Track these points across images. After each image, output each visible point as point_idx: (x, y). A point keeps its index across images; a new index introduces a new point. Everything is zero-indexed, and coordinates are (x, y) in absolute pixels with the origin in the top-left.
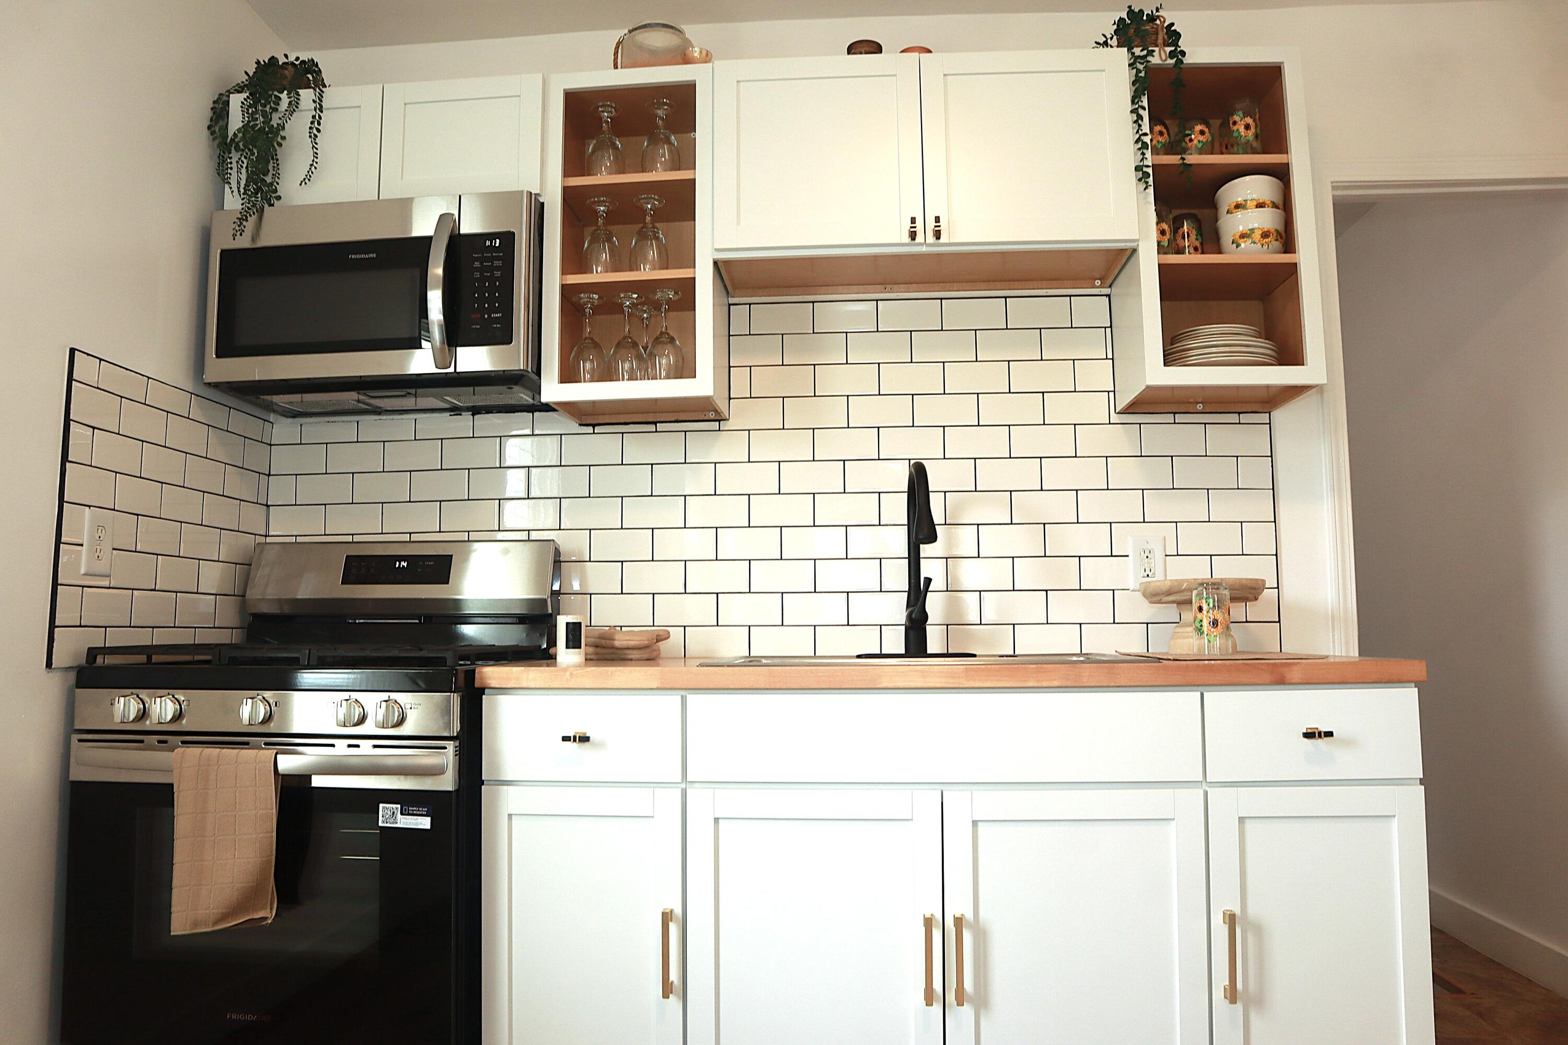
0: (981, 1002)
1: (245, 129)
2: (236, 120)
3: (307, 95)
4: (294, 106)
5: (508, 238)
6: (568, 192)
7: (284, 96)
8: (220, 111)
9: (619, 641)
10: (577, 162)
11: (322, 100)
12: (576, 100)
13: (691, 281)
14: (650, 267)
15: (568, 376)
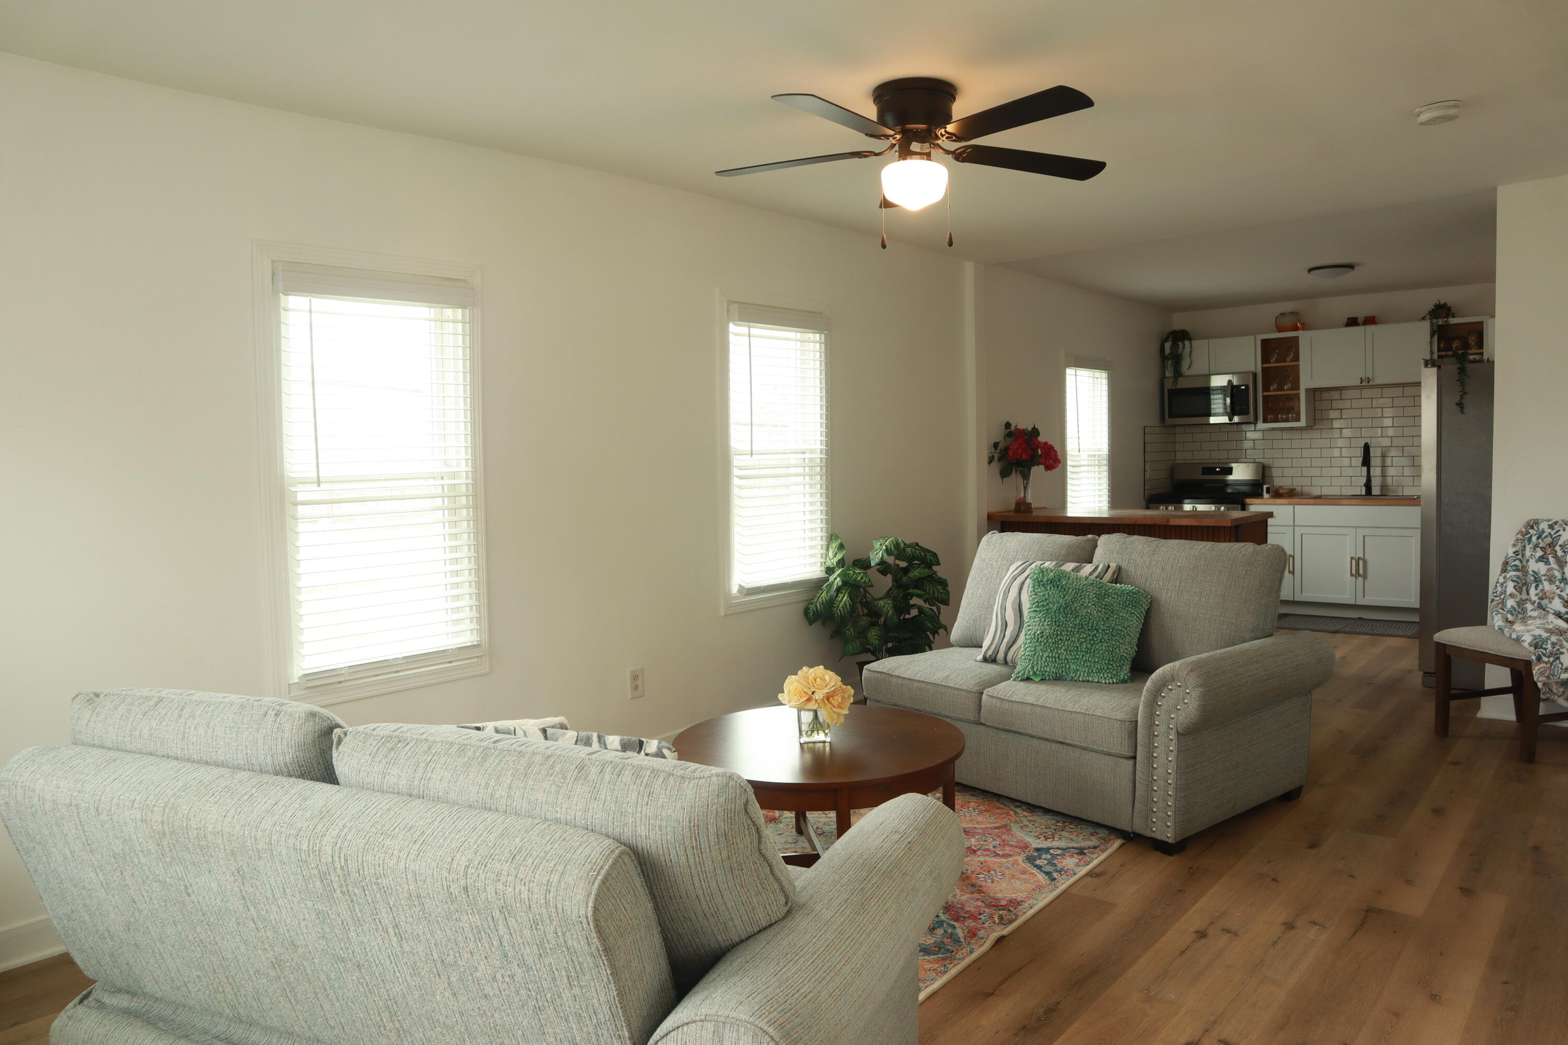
0: (1365, 577)
1: (1171, 353)
2: (1167, 351)
3: (1187, 343)
4: (1184, 347)
5: (1247, 386)
6: (1263, 369)
7: (1180, 343)
8: (1162, 349)
9: (1281, 491)
10: (1265, 359)
11: (1191, 344)
12: (1265, 342)
13: (1299, 394)
14: (1287, 390)
15: (1265, 421)
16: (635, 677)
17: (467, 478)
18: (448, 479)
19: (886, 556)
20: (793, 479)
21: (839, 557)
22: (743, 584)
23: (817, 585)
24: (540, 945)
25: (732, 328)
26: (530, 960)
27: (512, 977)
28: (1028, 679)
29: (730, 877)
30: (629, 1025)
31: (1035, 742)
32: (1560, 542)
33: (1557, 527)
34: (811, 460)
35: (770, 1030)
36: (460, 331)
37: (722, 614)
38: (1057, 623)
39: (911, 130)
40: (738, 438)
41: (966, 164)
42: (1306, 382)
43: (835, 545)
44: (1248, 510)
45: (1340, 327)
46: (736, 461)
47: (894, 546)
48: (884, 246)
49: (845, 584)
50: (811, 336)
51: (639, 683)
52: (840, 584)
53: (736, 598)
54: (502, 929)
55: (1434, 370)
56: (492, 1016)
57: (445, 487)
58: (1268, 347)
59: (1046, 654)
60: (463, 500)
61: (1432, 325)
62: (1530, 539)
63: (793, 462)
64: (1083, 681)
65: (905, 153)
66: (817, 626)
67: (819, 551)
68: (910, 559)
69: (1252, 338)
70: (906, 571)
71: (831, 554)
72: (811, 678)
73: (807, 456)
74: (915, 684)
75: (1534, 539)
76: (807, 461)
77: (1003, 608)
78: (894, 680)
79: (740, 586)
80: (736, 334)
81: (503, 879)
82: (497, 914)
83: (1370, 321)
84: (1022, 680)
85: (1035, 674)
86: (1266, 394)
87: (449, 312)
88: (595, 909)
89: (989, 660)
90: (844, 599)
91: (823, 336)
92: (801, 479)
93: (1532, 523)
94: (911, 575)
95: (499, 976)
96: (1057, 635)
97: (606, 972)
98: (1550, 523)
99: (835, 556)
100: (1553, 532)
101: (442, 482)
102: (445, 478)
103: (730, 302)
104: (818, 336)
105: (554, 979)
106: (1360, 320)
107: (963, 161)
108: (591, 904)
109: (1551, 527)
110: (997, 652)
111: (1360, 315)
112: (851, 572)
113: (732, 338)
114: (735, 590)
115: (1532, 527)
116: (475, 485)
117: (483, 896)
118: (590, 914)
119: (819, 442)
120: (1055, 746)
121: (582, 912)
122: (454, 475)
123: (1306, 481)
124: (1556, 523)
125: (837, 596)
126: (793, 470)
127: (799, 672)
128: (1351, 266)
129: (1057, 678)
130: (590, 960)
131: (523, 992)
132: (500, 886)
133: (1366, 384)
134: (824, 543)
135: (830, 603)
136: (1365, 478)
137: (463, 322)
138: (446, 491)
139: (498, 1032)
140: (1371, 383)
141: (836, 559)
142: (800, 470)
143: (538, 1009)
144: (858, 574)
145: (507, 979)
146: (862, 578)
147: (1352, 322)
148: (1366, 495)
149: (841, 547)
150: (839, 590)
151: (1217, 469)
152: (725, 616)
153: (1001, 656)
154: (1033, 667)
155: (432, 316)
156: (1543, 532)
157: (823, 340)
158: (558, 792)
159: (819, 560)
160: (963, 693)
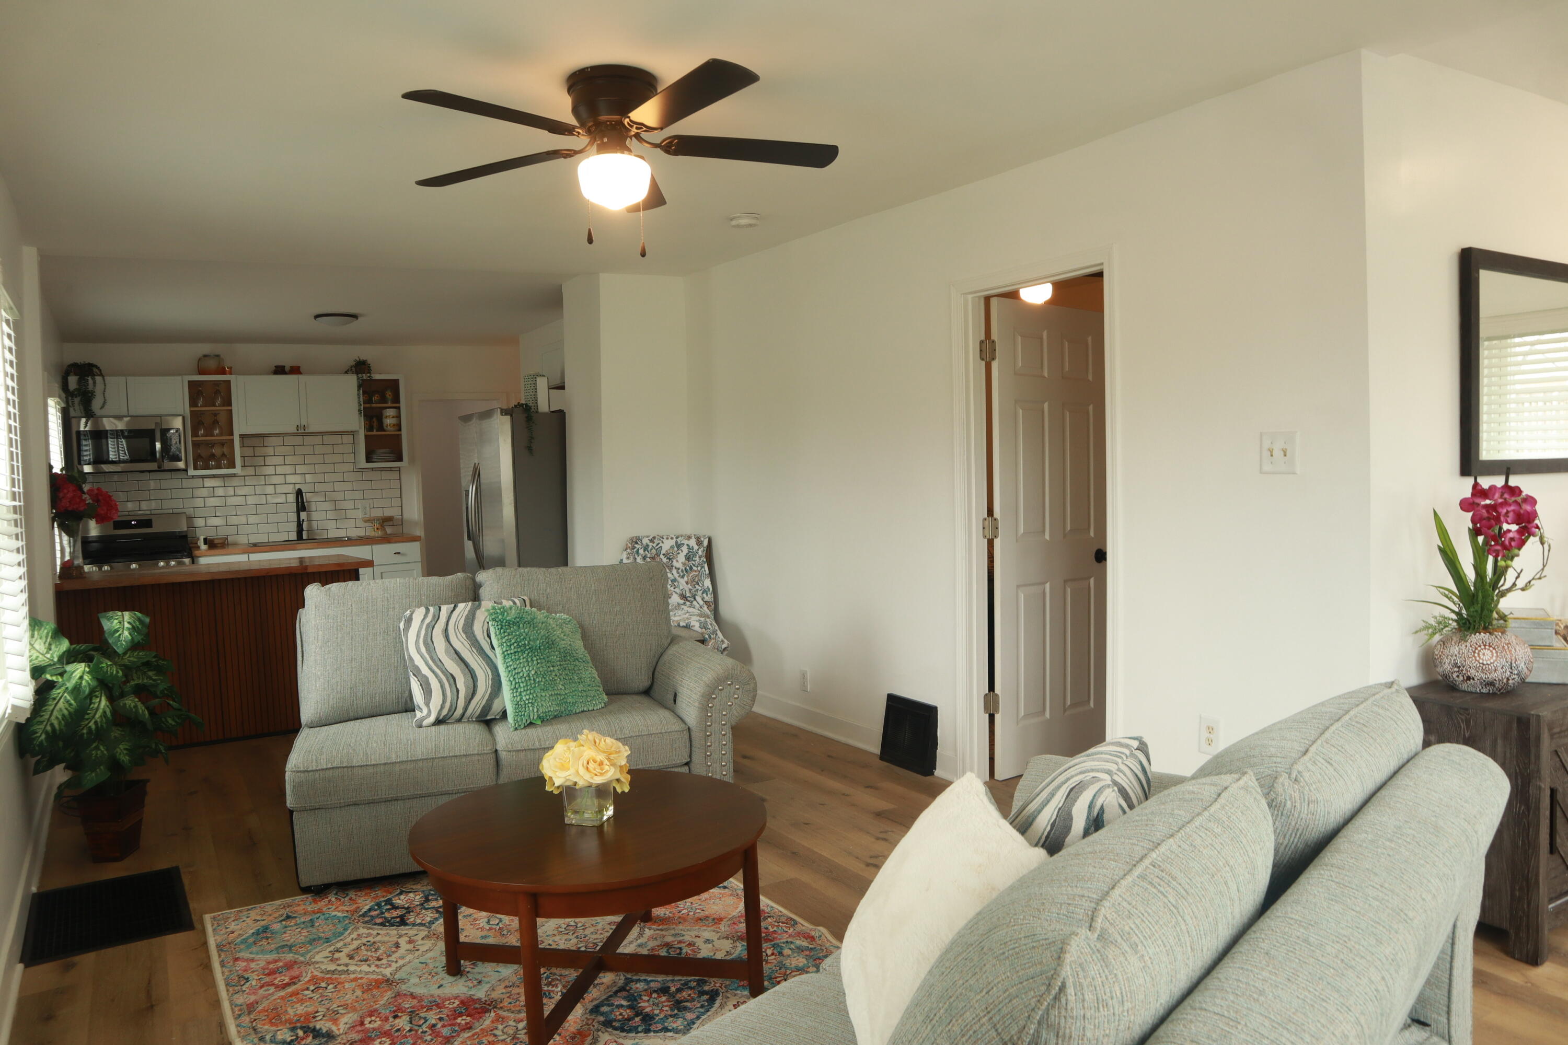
1: (76, 389)
2: (72, 386)
3: (99, 379)
4: (95, 383)
6: (192, 412)
7: (90, 378)
8: (66, 384)
9: (216, 542)
10: (193, 403)
11: (104, 381)
12: (192, 384)
13: (233, 440)
14: (217, 435)
15: (195, 468)
32: (663, 552)
33: (656, 541)
42: (239, 428)
44: (197, 563)
45: (268, 374)
55: (507, 419)
58: (196, 390)
61: (358, 379)
62: (638, 552)
69: (179, 378)
75: (641, 551)
83: (296, 370)
86: (195, 439)
93: (634, 540)
98: (650, 538)
100: (654, 545)
106: (287, 369)
109: (651, 541)
111: (288, 364)
115: (636, 543)
123: (232, 530)
124: (654, 538)
128: (355, 316)
133: (302, 432)
136: (295, 524)
140: (307, 431)
147: (279, 370)
148: (298, 540)
151: (133, 523)
156: (648, 545)
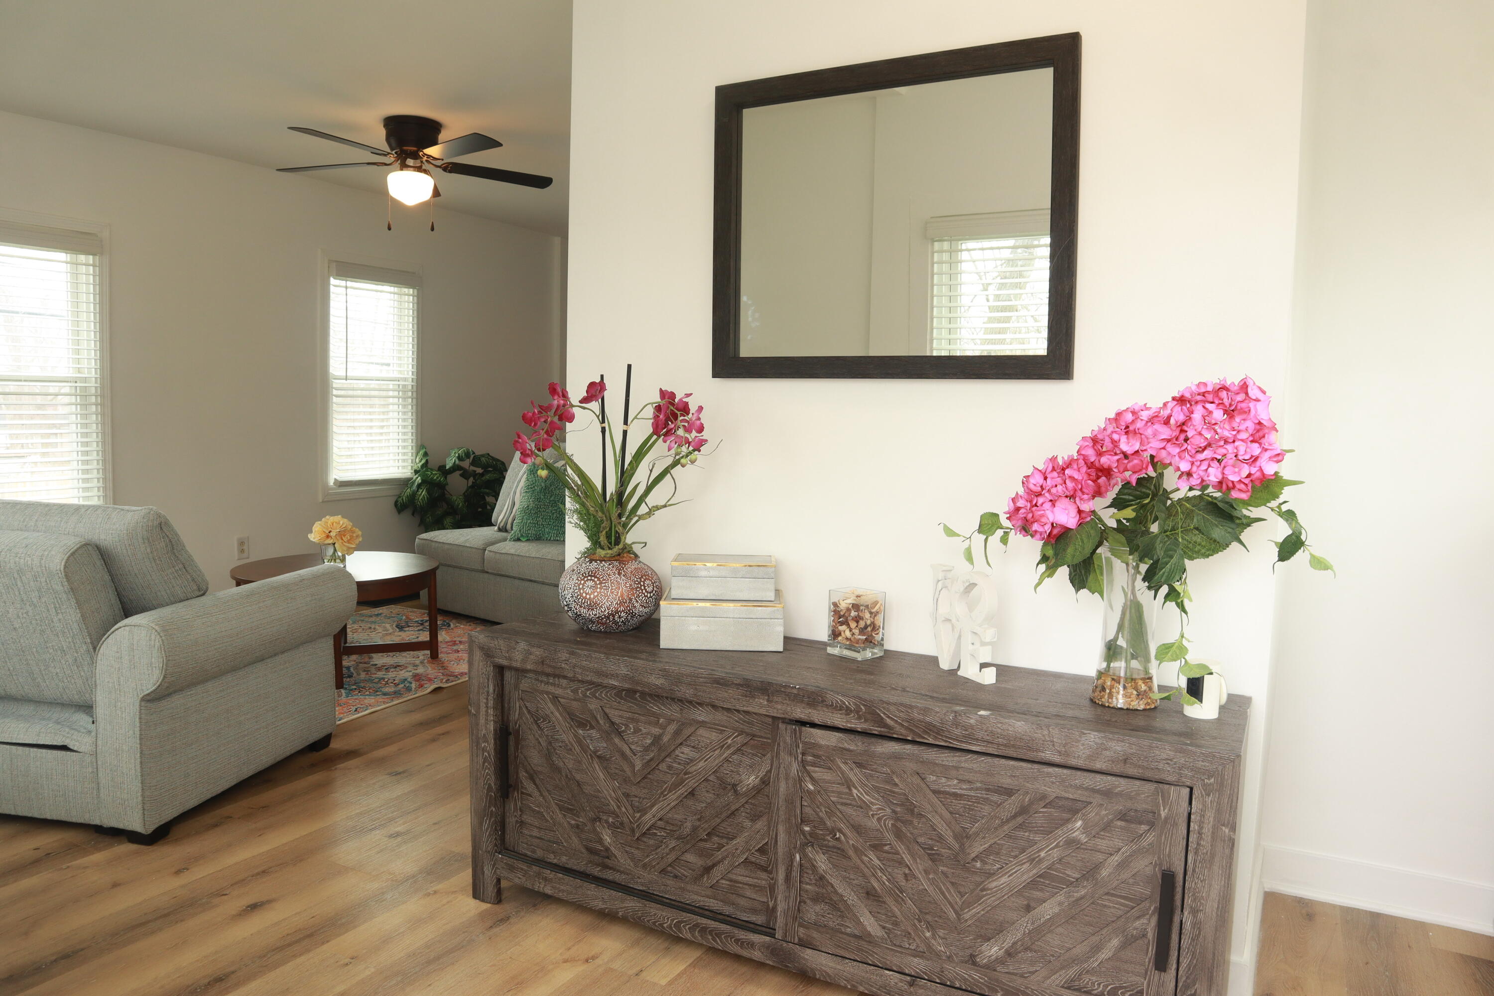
16: (241, 543)
17: (96, 383)
18: (80, 383)
19: (457, 462)
20: (391, 400)
21: (423, 461)
22: (338, 478)
23: (405, 483)
24: (39, 590)
25: (333, 281)
26: (35, 600)
27: (27, 613)
28: (519, 540)
29: (154, 564)
30: (90, 635)
31: (517, 581)
34: (404, 386)
35: (157, 628)
36: (91, 272)
37: (321, 501)
38: (539, 500)
39: (407, 151)
40: (336, 367)
41: (453, 175)
43: (422, 452)
46: (336, 383)
47: (465, 454)
48: (389, 229)
49: (424, 482)
50: (406, 290)
51: (245, 547)
52: (420, 481)
53: (332, 489)
54: (19, 583)
56: (19, 642)
57: (78, 388)
59: (529, 521)
60: (93, 399)
63: (391, 387)
64: (554, 540)
65: (404, 166)
66: (407, 515)
67: (409, 457)
68: (485, 467)
70: (482, 475)
71: (417, 460)
72: (329, 522)
73: (401, 383)
74: (446, 546)
76: (401, 387)
77: (515, 493)
78: (433, 544)
79: (335, 479)
80: (335, 286)
81: (19, 555)
82: (16, 575)
84: (514, 541)
85: (522, 536)
87: (82, 258)
88: (65, 567)
89: (500, 530)
90: (423, 493)
91: (416, 291)
92: (396, 400)
94: (483, 478)
95: (20, 614)
96: (538, 508)
97: (73, 602)
99: (420, 461)
101: (74, 384)
102: (78, 382)
103: (330, 261)
104: (411, 291)
105: (48, 610)
107: (450, 172)
108: (63, 564)
110: (506, 524)
112: (429, 473)
113: (332, 289)
114: (331, 483)
116: (102, 387)
117: (8, 566)
118: (62, 569)
119: (410, 373)
120: (527, 584)
121: (58, 568)
122: (85, 380)
125: (418, 491)
126: (391, 393)
127: (323, 519)
129: (538, 538)
130: (65, 596)
131: (34, 622)
132: (17, 559)
134: (414, 451)
135: (413, 495)
137: (94, 266)
138: (78, 391)
139: (23, 651)
141: (421, 464)
142: (396, 393)
143: (42, 632)
144: (436, 476)
145: (25, 615)
146: (437, 478)
149: (426, 454)
150: (419, 486)
152: (323, 502)
153: (509, 526)
154: (520, 531)
155: (69, 260)
157: (416, 294)
158: (61, 521)
159: (409, 463)
160: (474, 550)
